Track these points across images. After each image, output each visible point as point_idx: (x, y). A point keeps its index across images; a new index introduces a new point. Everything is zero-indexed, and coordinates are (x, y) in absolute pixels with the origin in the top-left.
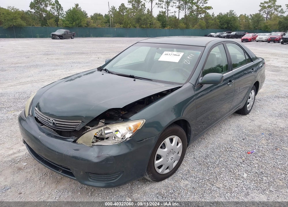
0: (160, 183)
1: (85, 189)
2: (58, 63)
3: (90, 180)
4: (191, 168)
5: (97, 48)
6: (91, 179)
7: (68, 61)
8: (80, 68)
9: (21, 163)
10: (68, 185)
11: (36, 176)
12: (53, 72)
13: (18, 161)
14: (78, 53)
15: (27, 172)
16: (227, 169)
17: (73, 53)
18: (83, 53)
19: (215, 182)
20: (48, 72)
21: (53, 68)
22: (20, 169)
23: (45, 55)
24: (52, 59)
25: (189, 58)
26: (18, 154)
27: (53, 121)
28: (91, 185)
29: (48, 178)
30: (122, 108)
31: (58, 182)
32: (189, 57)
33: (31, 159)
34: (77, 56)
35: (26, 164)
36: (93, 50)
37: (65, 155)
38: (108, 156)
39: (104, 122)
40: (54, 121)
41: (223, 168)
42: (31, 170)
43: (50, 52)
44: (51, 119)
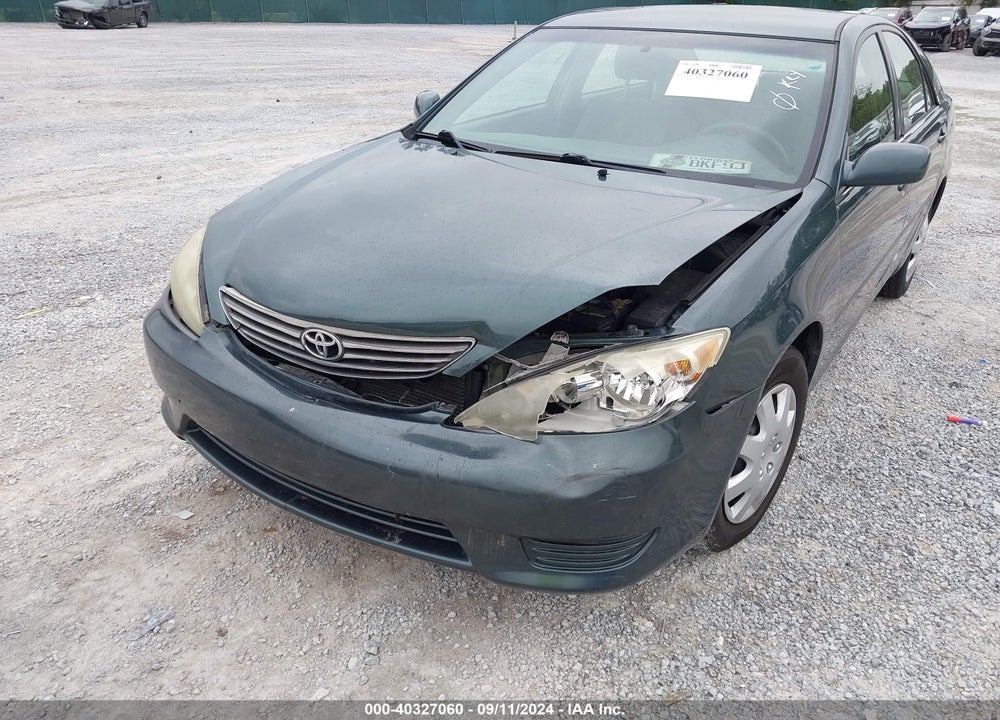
0: (725, 554)
1: (465, 595)
2: (130, 121)
3: (534, 565)
4: (807, 496)
5: (255, 64)
6: (538, 561)
7: (167, 111)
8: (224, 138)
9: (167, 510)
10: (395, 587)
11: (253, 560)
12: (128, 154)
13: (152, 503)
14: (191, 82)
15: (210, 547)
16: (929, 492)
17: (170, 82)
18: (207, 83)
19: (911, 539)
20: (107, 155)
21: (118, 138)
22: (172, 535)
23: (64, 89)
24: (98, 105)
25: (789, 86)
26: (141, 476)
27: (328, 339)
28: (526, 583)
29: (303, 562)
30: (658, 283)
31: (348, 577)
32: (788, 81)
33: (199, 495)
34: (191, 94)
35: (186, 514)
36: (243, 71)
37: (429, 477)
38: (618, 473)
39: (565, 340)
40: (335, 340)
41: (914, 486)
42: (220, 538)
43: (81, 79)
44: (320, 333)
